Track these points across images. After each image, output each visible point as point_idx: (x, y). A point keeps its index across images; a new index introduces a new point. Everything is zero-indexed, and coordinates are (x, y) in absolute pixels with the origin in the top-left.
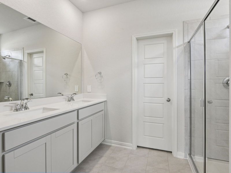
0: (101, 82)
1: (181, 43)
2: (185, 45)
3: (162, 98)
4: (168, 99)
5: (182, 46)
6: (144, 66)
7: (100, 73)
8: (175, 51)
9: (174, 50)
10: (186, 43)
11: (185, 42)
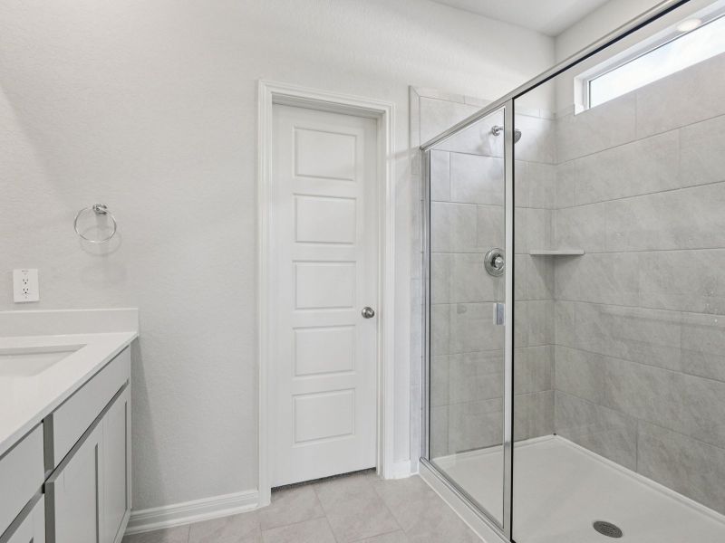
0: (105, 255)
1: (404, 147)
2: (413, 156)
3: (350, 310)
4: (368, 309)
5: (407, 158)
6: (296, 200)
7: (101, 212)
8: (390, 166)
9: (388, 165)
10: (415, 149)
11: (413, 146)
